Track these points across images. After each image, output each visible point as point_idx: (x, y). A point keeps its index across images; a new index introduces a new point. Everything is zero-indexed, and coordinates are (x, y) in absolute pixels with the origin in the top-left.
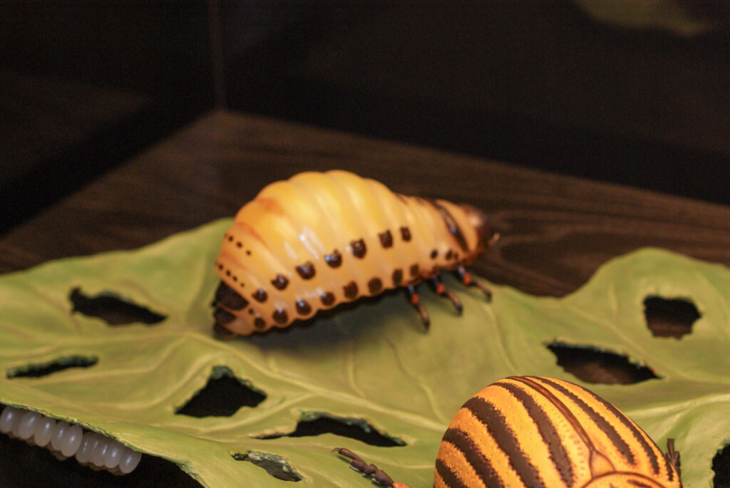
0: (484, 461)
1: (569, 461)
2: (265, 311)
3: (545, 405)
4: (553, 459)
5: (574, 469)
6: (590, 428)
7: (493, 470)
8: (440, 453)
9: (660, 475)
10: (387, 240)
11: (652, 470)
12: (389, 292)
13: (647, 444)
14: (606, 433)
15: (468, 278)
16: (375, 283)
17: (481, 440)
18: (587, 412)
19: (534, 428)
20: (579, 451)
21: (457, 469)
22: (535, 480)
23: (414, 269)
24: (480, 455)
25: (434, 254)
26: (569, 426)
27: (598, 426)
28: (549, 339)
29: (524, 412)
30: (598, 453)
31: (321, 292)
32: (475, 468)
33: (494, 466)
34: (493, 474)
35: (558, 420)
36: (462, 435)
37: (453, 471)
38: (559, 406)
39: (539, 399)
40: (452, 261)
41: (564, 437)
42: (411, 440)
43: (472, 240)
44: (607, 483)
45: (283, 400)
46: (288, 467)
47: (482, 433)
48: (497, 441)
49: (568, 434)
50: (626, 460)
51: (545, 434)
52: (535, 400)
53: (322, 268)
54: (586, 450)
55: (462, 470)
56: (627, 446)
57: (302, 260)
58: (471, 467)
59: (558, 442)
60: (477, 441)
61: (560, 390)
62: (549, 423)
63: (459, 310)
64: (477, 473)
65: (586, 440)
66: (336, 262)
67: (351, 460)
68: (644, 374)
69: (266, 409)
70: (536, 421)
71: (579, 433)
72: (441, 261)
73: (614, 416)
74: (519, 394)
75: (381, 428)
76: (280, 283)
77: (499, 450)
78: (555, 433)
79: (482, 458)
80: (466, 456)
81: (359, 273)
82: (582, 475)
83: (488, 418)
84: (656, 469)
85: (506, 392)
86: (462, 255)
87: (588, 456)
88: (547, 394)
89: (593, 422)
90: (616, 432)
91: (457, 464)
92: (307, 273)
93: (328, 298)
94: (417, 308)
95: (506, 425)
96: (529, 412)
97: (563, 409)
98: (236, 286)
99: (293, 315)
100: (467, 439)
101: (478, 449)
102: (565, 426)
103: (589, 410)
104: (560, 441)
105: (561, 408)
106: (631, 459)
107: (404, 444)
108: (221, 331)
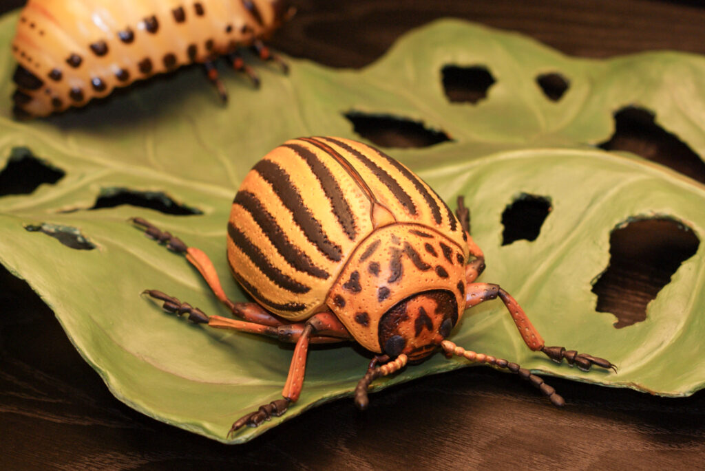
0: (270, 219)
1: (351, 214)
2: (60, 90)
3: (328, 161)
4: (335, 212)
5: (356, 221)
6: (372, 181)
7: (279, 226)
8: (231, 217)
9: (442, 225)
10: (180, 16)
11: (434, 220)
12: (184, 68)
13: (430, 196)
14: (388, 186)
15: (265, 52)
16: (170, 59)
17: (267, 199)
18: (370, 167)
19: (317, 184)
20: (362, 204)
21: (246, 229)
22: (319, 234)
23: (210, 44)
24: (265, 213)
25: (229, 29)
26: (351, 180)
27: (380, 179)
28: (346, 107)
29: (308, 169)
30: (379, 205)
31: (115, 69)
32: (261, 227)
33: (279, 223)
34: (278, 231)
35: (340, 176)
36: (249, 196)
37: (242, 231)
38: (341, 161)
39: (323, 156)
40: (247, 37)
41: (346, 191)
42: (208, 209)
43: (268, 15)
44: (389, 233)
45: (82, 176)
46: (83, 237)
47: (268, 192)
48: (282, 199)
49: (350, 189)
50: (408, 211)
51: (327, 188)
52: (318, 157)
53: (115, 45)
54: (368, 203)
55: (249, 229)
56: (409, 197)
57: (95, 38)
58: (258, 226)
59: (340, 197)
60: (263, 201)
61: (343, 147)
62: (332, 179)
63: (256, 84)
64: (263, 231)
65: (368, 193)
66: (129, 38)
67: (145, 228)
68: (439, 138)
69: (65, 186)
70: (319, 177)
71: (361, 187)
72: (237, 35)
73: (397, 170)
74: (303, 153)
75: (179, 198)
76: (74, 62)
77: (284, 207)
78: (338, 188)
79: (268, 216)
80: (253, 216)
81: (154, 49)
82: (364, 227)
83: (273, 177)
84: (438, 219)
85: (292, 152)
86: (258, 30)
87: (369, 208)
88: (330, 151)
89: (375, 176)
90: (398, 184)
91: (245, 224)
92: (100, 50)
93: (124, 75)
94: (214, 83)
95: (290, 183)
96: (312, 169)
97: (345, 165)
98: (30, 67)
99: (89, 94)
100: (254, 199)
101: (264, 208)
102: (347, 180)
103: (372, 165)
104: (342, 195)
105: (344, 164)
106: (413, 209)
107: (200, 213)
108: (20, 113)
